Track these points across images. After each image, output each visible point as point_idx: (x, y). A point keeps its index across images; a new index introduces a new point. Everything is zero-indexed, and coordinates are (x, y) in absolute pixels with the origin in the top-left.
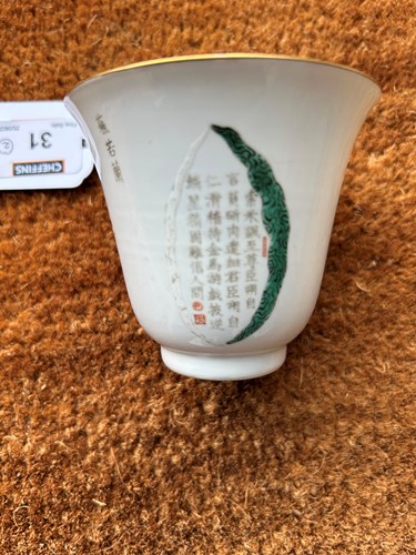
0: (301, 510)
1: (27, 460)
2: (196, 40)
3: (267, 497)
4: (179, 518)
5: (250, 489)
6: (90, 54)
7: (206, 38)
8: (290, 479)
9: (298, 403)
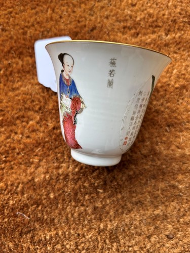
0: (182, 193)
1: (70, 174)
2: (134, 3)
3: (168, 188)
4: (133, 197)
5: (162, 185)
6: (91, 9)
7: (138, 3)
8: (177, 181)
9: (180, 150)
